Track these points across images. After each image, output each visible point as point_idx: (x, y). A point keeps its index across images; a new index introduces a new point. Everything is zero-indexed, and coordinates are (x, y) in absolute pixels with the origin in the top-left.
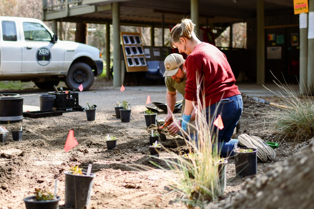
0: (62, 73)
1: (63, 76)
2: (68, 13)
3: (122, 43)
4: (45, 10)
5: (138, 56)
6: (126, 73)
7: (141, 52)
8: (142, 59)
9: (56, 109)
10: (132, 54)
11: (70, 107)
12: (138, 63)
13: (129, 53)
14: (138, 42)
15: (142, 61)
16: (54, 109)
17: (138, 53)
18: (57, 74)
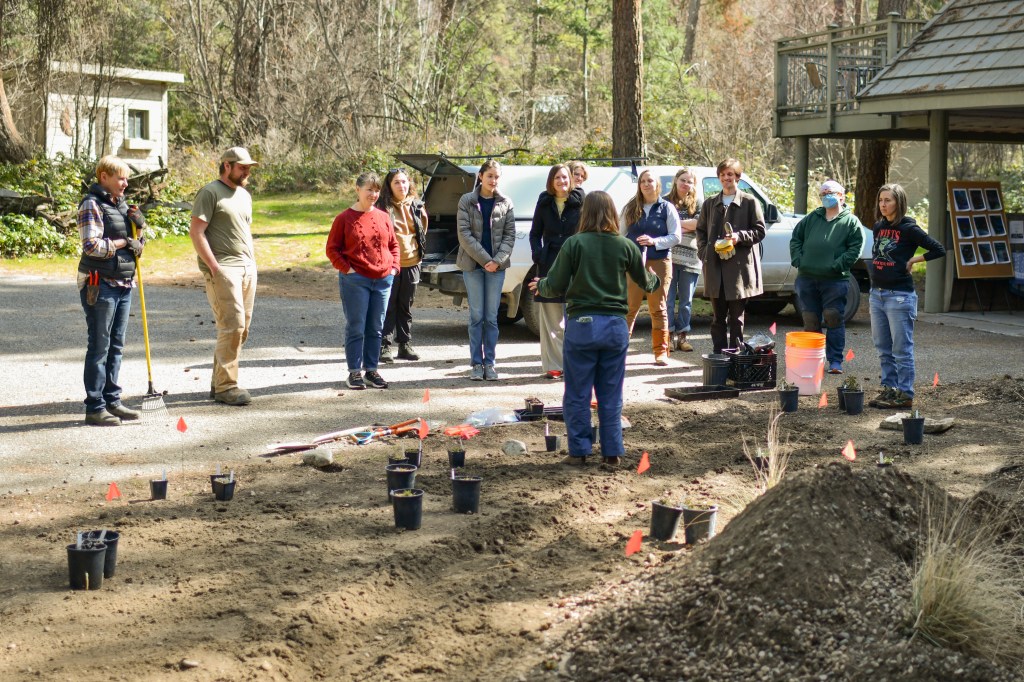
0: (786, 286)
1: (790, 294)
2: (832, 126)
3: (949, 208)
4: (781, 113)
5: (991, 239)
6: (957, 282)
7: (998, 229)
8: (1000, 247)
9: (733, 382)
10: (974, 233)
11: (758, 380)
12: (987, 257)
13: (966, 232)
14: (994, 204)
15: (1001, 252)
16: (729, 382)
17: (991, 233)
18: (774, 289)
